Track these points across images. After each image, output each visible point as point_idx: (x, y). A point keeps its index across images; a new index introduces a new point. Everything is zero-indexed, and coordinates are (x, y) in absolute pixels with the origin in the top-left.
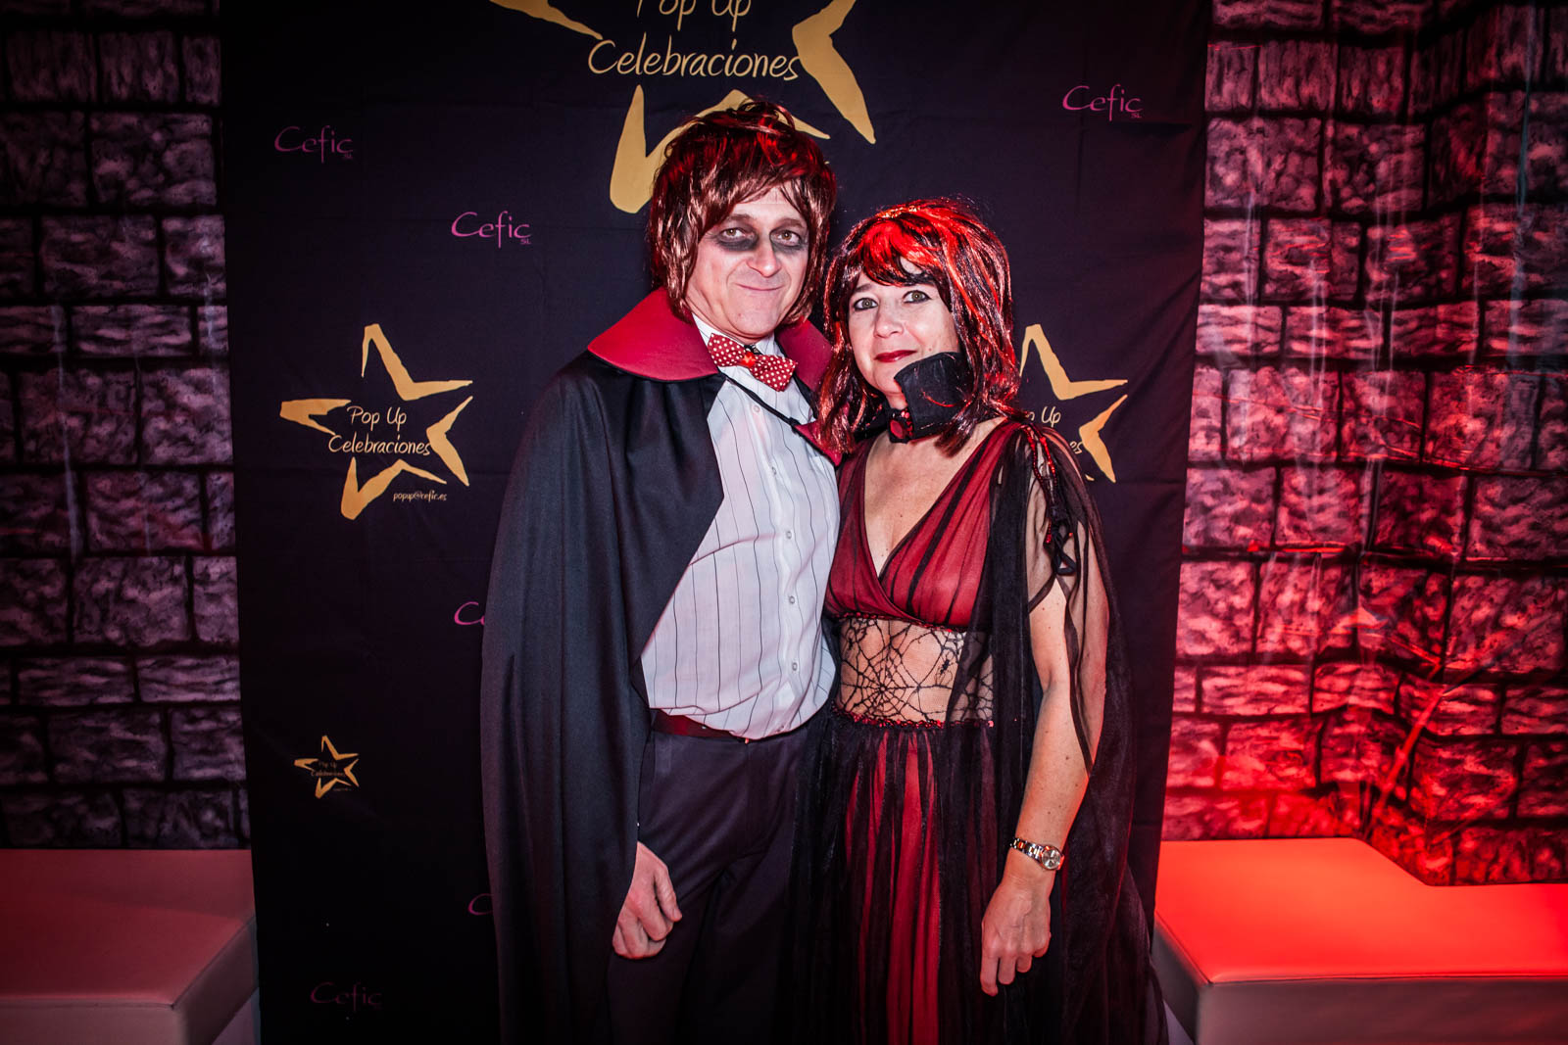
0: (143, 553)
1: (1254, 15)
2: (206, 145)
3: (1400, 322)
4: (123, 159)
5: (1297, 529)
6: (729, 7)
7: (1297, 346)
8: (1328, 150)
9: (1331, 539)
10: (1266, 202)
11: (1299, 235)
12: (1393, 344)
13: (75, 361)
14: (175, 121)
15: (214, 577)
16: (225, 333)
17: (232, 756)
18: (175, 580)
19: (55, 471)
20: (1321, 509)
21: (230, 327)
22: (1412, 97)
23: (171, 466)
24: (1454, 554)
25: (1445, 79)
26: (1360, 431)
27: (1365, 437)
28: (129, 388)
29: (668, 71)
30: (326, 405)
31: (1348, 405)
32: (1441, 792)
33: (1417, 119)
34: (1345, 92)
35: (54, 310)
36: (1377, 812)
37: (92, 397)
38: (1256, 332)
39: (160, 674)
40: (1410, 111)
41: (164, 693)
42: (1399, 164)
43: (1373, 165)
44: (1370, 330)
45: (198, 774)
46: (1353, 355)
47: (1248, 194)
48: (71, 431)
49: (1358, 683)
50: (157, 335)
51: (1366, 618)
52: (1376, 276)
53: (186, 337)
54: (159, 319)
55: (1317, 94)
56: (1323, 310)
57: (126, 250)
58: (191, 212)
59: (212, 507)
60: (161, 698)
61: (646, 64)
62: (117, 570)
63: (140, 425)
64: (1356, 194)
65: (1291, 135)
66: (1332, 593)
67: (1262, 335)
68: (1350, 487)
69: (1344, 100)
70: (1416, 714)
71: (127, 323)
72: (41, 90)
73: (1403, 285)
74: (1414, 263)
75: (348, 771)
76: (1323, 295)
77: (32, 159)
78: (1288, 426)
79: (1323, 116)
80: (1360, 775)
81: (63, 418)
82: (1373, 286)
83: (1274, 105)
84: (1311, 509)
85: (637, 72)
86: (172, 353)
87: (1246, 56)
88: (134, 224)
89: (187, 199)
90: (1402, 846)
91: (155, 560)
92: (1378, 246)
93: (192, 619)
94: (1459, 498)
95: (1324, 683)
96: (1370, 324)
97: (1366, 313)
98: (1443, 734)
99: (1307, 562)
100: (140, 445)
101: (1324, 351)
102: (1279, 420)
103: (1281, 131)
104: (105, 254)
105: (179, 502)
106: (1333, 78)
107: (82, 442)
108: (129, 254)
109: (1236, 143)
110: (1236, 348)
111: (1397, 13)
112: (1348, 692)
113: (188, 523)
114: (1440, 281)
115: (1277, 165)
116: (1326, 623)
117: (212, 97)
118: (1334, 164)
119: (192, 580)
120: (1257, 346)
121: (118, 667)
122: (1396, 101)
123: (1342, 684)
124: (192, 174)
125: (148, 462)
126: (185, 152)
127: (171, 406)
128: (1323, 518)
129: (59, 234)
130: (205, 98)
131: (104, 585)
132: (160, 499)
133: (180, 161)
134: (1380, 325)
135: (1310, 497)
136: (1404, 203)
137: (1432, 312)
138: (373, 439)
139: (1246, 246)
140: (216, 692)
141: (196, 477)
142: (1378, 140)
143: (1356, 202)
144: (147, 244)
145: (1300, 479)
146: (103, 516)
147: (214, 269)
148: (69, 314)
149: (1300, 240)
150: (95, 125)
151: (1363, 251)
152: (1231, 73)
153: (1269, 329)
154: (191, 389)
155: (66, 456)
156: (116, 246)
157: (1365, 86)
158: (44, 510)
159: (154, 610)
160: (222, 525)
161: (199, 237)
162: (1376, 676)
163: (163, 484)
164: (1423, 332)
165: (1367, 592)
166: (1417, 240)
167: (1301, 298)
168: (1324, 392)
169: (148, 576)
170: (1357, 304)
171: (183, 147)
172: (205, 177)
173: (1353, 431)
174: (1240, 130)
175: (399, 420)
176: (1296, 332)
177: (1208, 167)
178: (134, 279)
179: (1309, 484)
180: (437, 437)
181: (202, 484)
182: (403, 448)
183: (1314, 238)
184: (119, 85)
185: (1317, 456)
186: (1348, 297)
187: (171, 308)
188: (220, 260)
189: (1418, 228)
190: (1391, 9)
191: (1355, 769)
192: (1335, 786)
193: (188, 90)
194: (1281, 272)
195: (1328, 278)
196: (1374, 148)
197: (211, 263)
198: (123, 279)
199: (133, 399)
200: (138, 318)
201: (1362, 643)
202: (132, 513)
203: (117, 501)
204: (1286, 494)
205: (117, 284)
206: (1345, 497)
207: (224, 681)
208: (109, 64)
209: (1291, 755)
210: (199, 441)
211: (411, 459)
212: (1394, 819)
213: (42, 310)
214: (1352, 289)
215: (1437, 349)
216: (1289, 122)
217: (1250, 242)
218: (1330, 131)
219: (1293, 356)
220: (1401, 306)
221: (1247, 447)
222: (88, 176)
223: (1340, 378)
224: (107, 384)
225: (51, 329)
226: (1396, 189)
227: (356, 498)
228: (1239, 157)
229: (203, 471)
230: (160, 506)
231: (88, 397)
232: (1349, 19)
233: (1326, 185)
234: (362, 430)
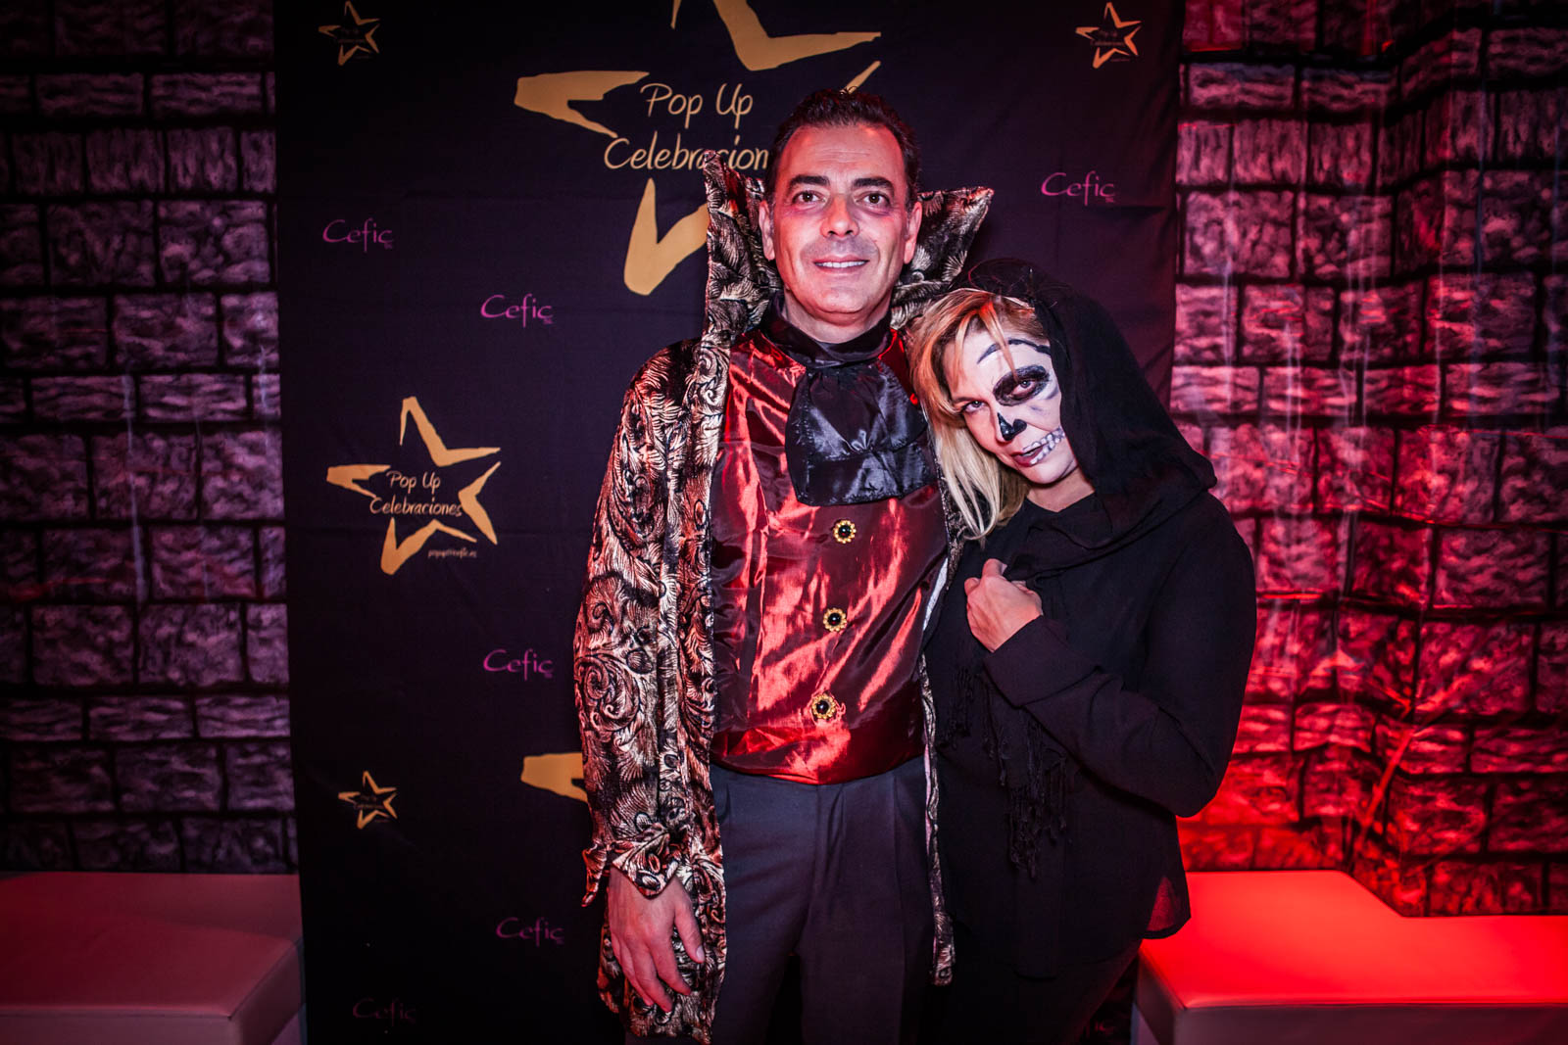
0: (201, 600)
1: (1227, 96)
2: (262, 229)
3: (1372, 381)
4: (187, 242)
5: (1276, 576)
6: (732, 107)
7: (1274, 405)
8: (1301, 222)
9: (1309, 586)
10: (1242, 269)
11: (1274, 300)
12: (1366, 402)
13: (143, 425)
14: (234, 207)
15: (266, 623)
16: (278, 399)
17: (281, 788)
18: (230, 626)
19: (124, 525)
20: (1299, 557)
21: (282, 392)
22: (1379, 170)
23: (227, 521)
24: (1422, 602)
25: (1408, 155)
26: (1336, 483)
27: (1341, 489)
28: (190, 450)
29: (677, 164)
30: (368, 471)
31: (1324, 459)
32: (1414, 827)
33: (1385, 191)
34: (1316, 166)
35: (125, 379)
36: (1358, 846)
37: (157, 459)
38: (1235, 392)
39: (216, 712)
40: (1379, 183)
41: (219, 730)
42: (1368, 232)
43: (1344, 234)
44: (1344, 388)
45: (250, 804)
46: (1328, 412)
47: (1224, 262)
48: (138, 489)
49: (1339, 722)
50: (214, 402)
51: (1343, 660)
52: (1349, 337)
53: (242, 403)
54: (217, 387)
55: (1289, 168)
56: (1298, 370)
57: (189, 325)
58: (247, 289)
59: (264, 558)
60: (217, 734)
61: (657, 159)
62: (178, 616)
63: (200, 484)
64: (1329, 261)
65: (1265, 207)
66: (1311, 636)
67: (1241, 394)
68: (1327, 537)
69: (1315, 173)
70: (1389, 752)
71: (189, 390)
72: (116, 183)
73: (1374, 346)
74: (1384, 325)
75: (387, 804)
76: (1298, 356)
77: (107, 244)
78: (1266, 480)
79: (1295, 189)
80: (1341, 811)
81: (131, 477)
82: (1346, 347)
83: (1248, 179)
84: (1289, 558)
85: (649, 167)
86: (228, 417)
87: (1221, 134)
88: (197, 301)
89: (244, 278)
90: (1380, 879)
91: (212, 607)
92: (1350, 309)
93: (246, 661)
94: (1425, 550)
95: (1306, 722)
96: (1343, 383)
97: (1340, 373)
98: (1415, 772)
99: (1287, 608)
100: (199, 502)
101: (1300, 409)
102: (1258, 474)
103: (1256, 203)
104: (170, 328)
105: (234, 554)
106: (1304, 154)
107: (148, 499)
108: (192, 328)
109: (1214, 215)
110: (1216, 406)
111: (1365, 93)
112: (1329, 730)
113: (243, 573)
114: (1406, 344)
115: (1252, 234)
116: (1305, 666)
117: (267, 185)
118: (1307, 233)
119: (245, 626)
120: (1236, 404)
121: (178, 705)
122: (1365, 173)
123: (1322, 723)
124: (248, 255)
125: (207, 518)
126: (241, 236)
127: (228, 466)
128: (1303, 566)
129: (130, 311)
130: (260, 187)
131: (166, 630)
132: (219, 551)
133: (238, 243)
134: (1354, 384)
135: (1288, 546)
136: (1374, 270)
137: (1400, 373)
138: (410, 502)
139: (1225, 310)
140: (268, 728)
141: (250, 531)
142: (1349, 210)
143: (1330, 268)
144: (208, 319)
145: (1278, 530)
146: (166, 567)
147: (267, 342)
148: (137, 383)
149: (1275, 305)
150: (163, 212)
151: (1336, 314)
152: (1208, 150)
153: (1247, 389)
154: (245, 450)
155: (134, 511)
156: (179, 320)
157: (1336, 158)
158: (113, 562)
159: (212, 653)
160: (274, 575)
161: (253, 312)
162: (1354, 716)
163: (220, 538)
164: (1392, 392)
165: (1345, 635)
166: (1387, 304)
167: (1277, 359)
168: (1300, 448)
169: (206, 622)
170: (1332, 364)
171: (241, 230)
172: (260, 257)
173: (1329, 484)
174: (1217, 203)
175: (434, 484)
176: (1273, 391)
177: (1187, 238)
178: (196, 351)
179: (1287, 533)
180: (469, 500)
181: (256, 537)
182: (438, 509)
183: (1289, 303)
184: (184, 176)
185: (1294, 508)
186: (1320, 357)
187: (228, 377)
188: (274, 333)
189: (1387, 292)
190: (1359, 88)
191: (1337, 805)
192: (1318, 820)
193: (245, 180)
194: (1257, 335)
195: (1303, 340)
196: (1345, 218)
197: (265, 335)
198: (186, 351)
199: (194, 459)
200: (199, 386)
201: (1342, 684)
202: (192, 564)
203: (179, 553)
204: (1265, 543)
205: (181, 356)
206: (1323, 546)
207: (274, 719)
208: (176, 157)
209: (1275, 791)
210: (253, 498)
211: (445, 519)
212: (1373, 853)
213: (114, 379)
214: (1327, 350)
215: (1404, 408)
216: (1263, 194)
217: (1229, 307)
218: (1302, 203)
219: (1270, 414)
220: (1372, 366)
221: (1228, 499)
222: (155, 258)
223: (1315, 434)
224: (171, 446)
225: (121, 396)
226: (1366, 256)
227: (395, 555)
228: (1216, 228)
229: (256, 526)
230: (219, 557)
231: (153, 459)
232: (1318, 98)
233: (1299, 254)
234: (400, 493)
